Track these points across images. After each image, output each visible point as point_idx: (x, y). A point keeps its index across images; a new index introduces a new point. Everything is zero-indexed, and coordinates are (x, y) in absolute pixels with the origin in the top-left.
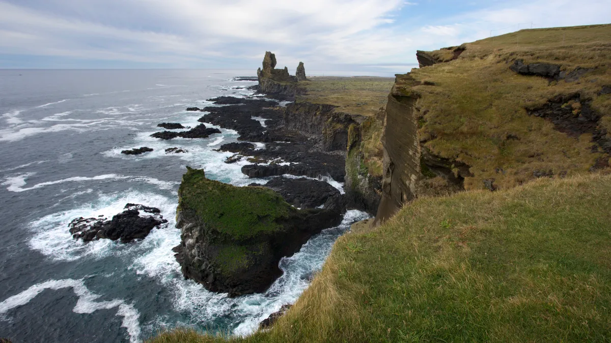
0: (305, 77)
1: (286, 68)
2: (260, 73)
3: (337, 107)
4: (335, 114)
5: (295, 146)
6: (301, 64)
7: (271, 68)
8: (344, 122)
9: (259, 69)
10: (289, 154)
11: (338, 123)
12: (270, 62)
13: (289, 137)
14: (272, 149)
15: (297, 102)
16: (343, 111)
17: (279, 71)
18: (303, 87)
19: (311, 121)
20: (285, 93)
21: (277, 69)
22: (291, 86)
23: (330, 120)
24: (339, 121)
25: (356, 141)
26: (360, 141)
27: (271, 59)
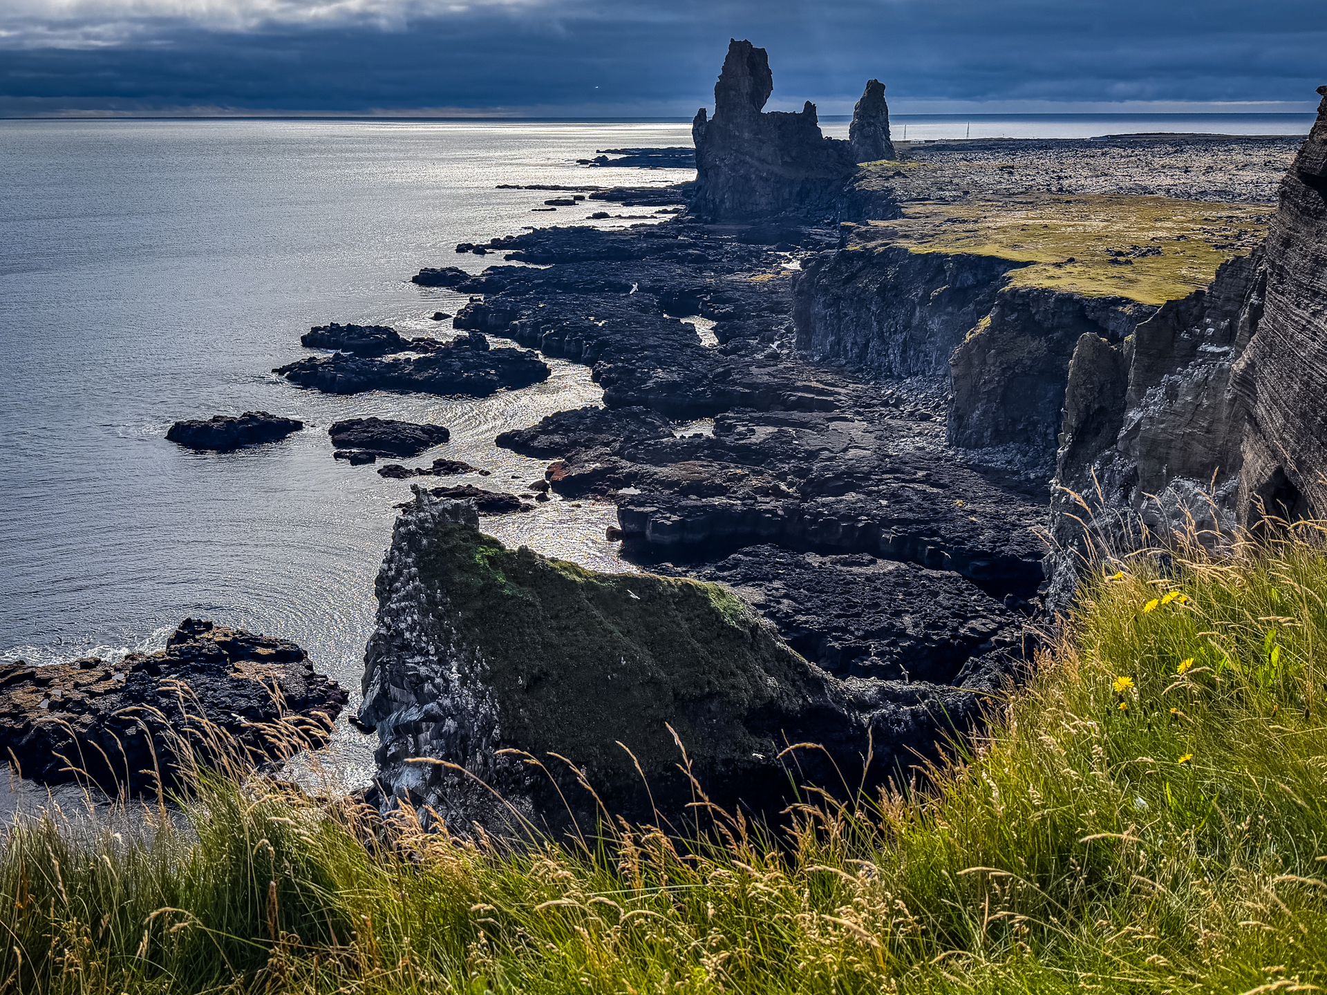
0: (890, 146)
1: (810, 109)
2: (703, 129)
3: (1025, 264)
4: (1014, 292)
5: (833, 425)
6: (875, 90)
7: (751, 107)
8: (1053, 329)
9: (702, 112)
10: (806, 459)
11: (1022, 332)
12: (747, 83)
14: (742, 436)
15: (851, 248)
16: (1047, 284)
17: (781, 119)
18: (875, 184)
19: (905, 328)
22: (830, 182)
23: (986, 322)
24: (1031, 326)
25: (1102, 410)
26: (1123, 410)
27: (751, 74)
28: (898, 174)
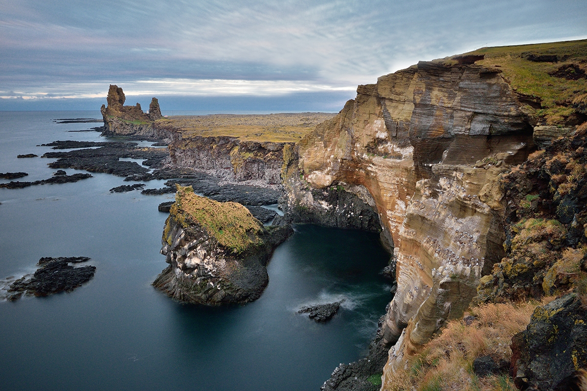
0: (162, 116)
1: (138, 105)
2: (105, 110)
3: (238, 137)
6: (155, 101)
7: (119, 104)
8: (254, 150)
9: (103, 106)
11: (247, 152)
12: (117, 97)
13: (185, 174)
15: (184, 137)
17: (130, 108)
20: (141, 134)
21: (127, 106)
22: (148, 125)
23: (237, 150)
25: (293, 160)
26: (298, 159)
27: (118, 95)
28: (169, 122)
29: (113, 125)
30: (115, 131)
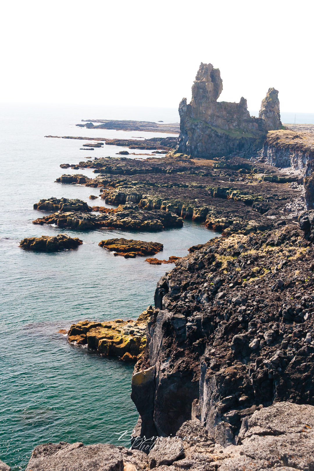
1: (243, 101)
2: (185, 109)
6: (273, 94)
12: (210, 86)
27: (212, 81)
28: (297, 137)
29: (196, 135)
30: (196, 147)
